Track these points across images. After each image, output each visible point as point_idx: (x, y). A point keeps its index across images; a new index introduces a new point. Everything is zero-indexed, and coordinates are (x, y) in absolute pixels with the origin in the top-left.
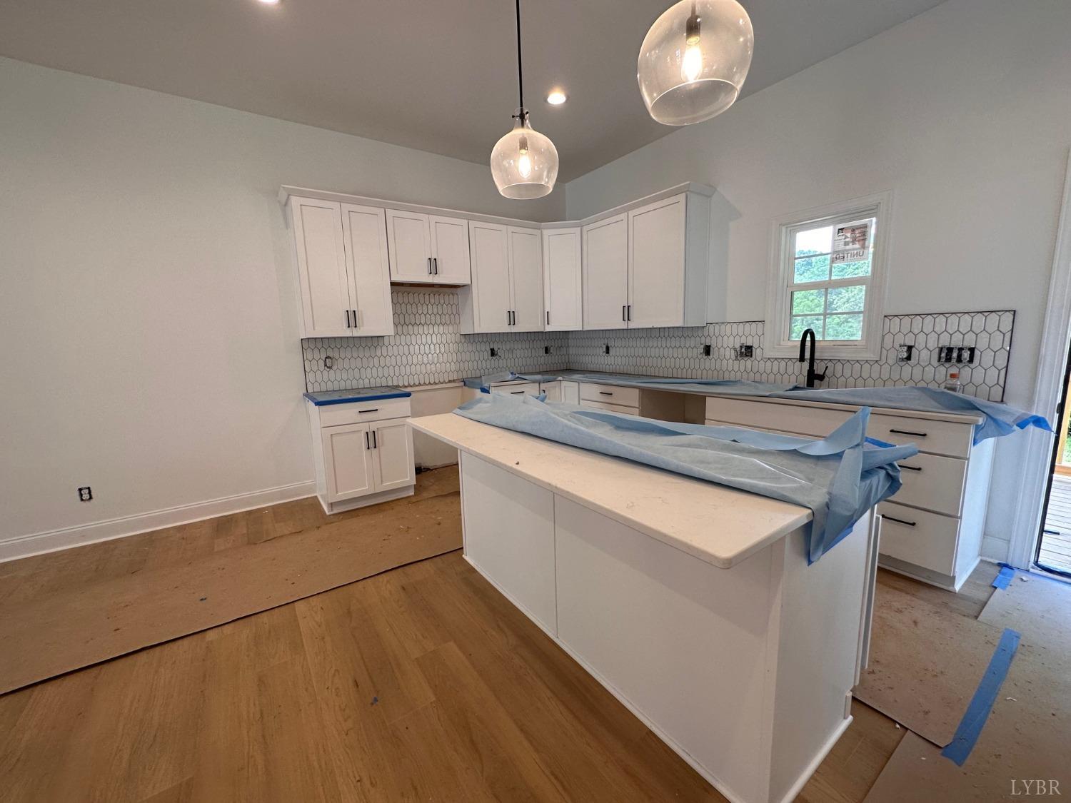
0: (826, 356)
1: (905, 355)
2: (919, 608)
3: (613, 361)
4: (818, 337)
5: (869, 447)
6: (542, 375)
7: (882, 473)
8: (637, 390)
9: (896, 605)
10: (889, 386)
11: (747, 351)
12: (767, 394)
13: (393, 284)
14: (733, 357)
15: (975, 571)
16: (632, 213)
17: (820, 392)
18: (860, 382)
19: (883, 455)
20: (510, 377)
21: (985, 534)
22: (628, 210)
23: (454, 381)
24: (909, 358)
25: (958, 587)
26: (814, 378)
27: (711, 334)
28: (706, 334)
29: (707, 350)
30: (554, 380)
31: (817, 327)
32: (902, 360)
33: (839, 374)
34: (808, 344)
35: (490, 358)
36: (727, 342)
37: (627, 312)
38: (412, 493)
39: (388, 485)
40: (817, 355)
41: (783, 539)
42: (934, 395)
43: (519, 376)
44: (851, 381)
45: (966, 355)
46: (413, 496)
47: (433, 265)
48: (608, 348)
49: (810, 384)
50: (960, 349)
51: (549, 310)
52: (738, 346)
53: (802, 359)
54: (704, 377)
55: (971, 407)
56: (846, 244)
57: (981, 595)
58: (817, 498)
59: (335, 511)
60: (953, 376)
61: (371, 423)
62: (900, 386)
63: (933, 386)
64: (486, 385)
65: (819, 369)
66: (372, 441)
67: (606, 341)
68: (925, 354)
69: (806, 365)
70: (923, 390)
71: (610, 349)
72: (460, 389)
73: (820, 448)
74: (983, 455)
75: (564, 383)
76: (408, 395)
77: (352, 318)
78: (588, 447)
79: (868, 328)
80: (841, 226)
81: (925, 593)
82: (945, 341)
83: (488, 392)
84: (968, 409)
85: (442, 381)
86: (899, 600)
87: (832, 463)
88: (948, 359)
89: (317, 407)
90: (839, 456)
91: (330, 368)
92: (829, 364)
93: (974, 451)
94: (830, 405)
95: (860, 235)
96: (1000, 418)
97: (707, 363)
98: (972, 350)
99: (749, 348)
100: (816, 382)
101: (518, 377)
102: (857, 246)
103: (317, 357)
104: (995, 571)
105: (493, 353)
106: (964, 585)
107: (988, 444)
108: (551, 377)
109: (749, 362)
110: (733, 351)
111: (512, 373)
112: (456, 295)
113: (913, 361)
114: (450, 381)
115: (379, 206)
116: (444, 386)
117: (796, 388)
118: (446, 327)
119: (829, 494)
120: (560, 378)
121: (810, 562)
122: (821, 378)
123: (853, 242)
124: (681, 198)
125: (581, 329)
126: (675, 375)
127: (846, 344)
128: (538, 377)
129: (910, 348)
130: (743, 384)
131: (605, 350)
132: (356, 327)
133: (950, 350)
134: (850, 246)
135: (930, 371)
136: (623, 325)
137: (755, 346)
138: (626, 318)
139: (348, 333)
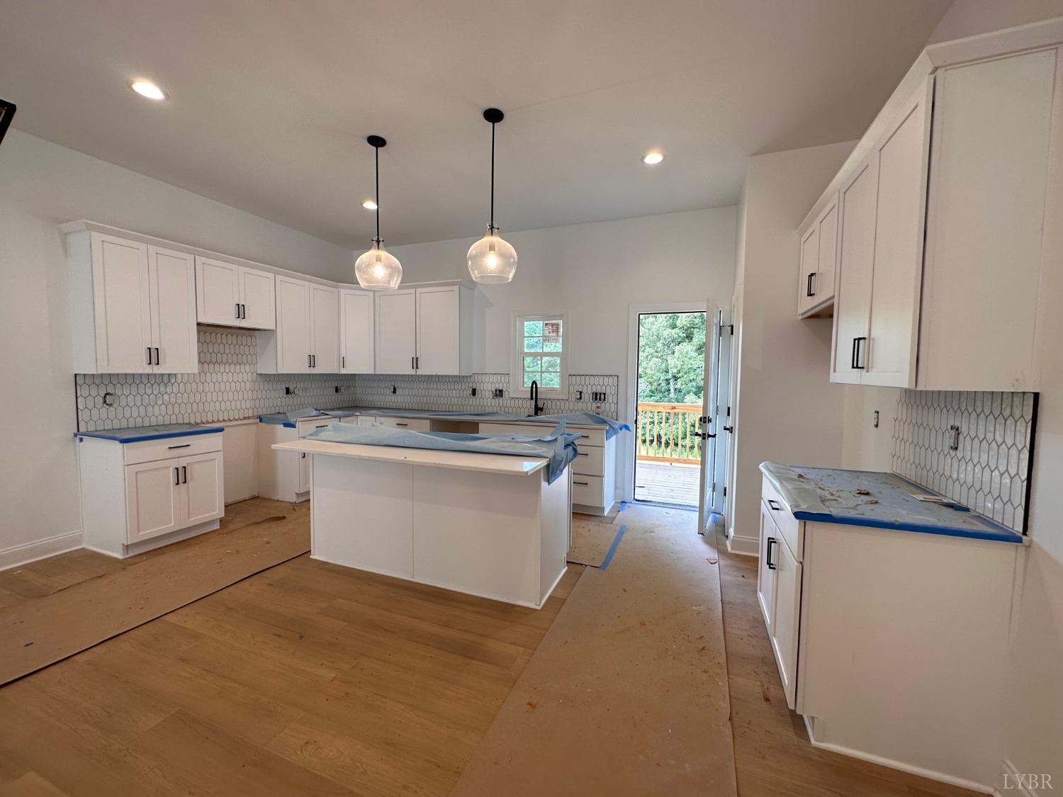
0: (543, 396)
1: (579, 397)
2: (591, 525)
3: (401, 399)
4: (539, 386)
5: (565, 436)
6: (343, 411)
7: (571, 447)
8: (428, 421)
9: (582, 525)
10: (573, 413)
11: (499, 393)
12: (515, 419)
13: (198, 324)
14: (491, 397)
15: (613, 507)
16: (419, 290)
17: (541, 417)
18: (560, 411)
19: (570, 439)
20: (315, 413)
21: (616, 488)
22: (416, 287)
23: (249, 418)
24: (580, 398)
25: (606, 514)
26: (538, 410)
27: (476, 381)
28: (472, 380)
29: (474, 392)
30: (353, 415)
31: (537, 378)
32: (578, 399)
33: (550, 407)
34: (534, 389)
35: (285, 396)
36: (487, 387)
37: (416, 362)
38: (217, 526)
39: (196, 519)
40: (539, 396)
41: (540, 470)
42: (591, 417)
43: (323, 411)
44: (556, 411)
45: (603, 396)
46: (219, 529)
47: (241, 311)
48: (395, 389)
49: (536, 414)
50: (600, 394)
51: (344, 356)
52: (493, 389)
53: (532, 398)
54: (469, 410)
55: (604, 422)
56: (550, 333)
57: (614, 515)
58: (550, 454)
59: (131, 554)
60: (598, 407)
61: (180, 459)
62: (578, 413)
63: (591, 413)
64: (292, 420)
65: (540, 405)
66: (182, 476)
67: (393, 383)
68: (587, 396)
69: (533, 402)
70: (586, 414)
71: (397, 390)
72: (254, 427)
73: (549, 438)
74: (611, 445)
75: (360, 418)
76: (221, 430)
77: (154, 356)
78: (441, 448)
79: (562, 382)
80: (547, 322)
81: (594, 519)
82: (594, 390)
83: (294, 426)
84: (602, 423)
85: (236, 418)
86: (583, 523)
87: (554, 443)
88: (596, 399)
89: (121, 444)
90: (556, 440)
91: (111, 405)
92: (545, 401)
93: (606, 443)
94: (545, 424)
95: (555, 328)
96: (614, 426)
97: (475, 401)
98: (604, 394)
99: (501, 391)
100: (539, 412)
101: (322, 413)
102: (555, 334)
103: (94, 393)
104: (619, 505)
105: (288, 391)
106: (609, 512)
107: (614, 438)
108: (351, 413)
109: (501, 400)
110: (491, 392)
111: (316, 410)
112: (253, 338)
113: (582, 400)
114: (245, 418)
115: (189, 252)
116: (239, 422)
117: (529, 416)
118: (242, 366)
119: (555, 453)
120: (357, 414)
121: (549, 484)
122: (541, 409)
123: (553, 332)
124: (456, 288)
125: (373, 373)
126: (454, 410)
127: (553, 390)
128: (340, 413)
129: (581, 393)
130: (499, 414)
131: (392, 390)
132: (158, 364)
133: (596, 394)
134: (552, 334)
135: (589, 405)
136: (412, 372)
137: (504, 390)
138: (415, 367)
139: (148, 370)
